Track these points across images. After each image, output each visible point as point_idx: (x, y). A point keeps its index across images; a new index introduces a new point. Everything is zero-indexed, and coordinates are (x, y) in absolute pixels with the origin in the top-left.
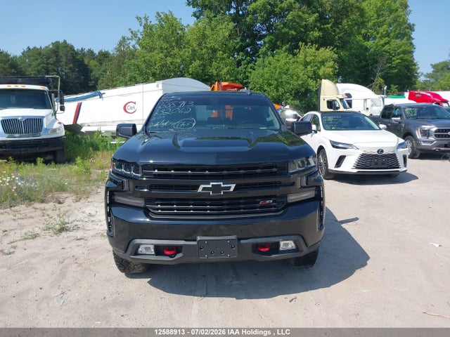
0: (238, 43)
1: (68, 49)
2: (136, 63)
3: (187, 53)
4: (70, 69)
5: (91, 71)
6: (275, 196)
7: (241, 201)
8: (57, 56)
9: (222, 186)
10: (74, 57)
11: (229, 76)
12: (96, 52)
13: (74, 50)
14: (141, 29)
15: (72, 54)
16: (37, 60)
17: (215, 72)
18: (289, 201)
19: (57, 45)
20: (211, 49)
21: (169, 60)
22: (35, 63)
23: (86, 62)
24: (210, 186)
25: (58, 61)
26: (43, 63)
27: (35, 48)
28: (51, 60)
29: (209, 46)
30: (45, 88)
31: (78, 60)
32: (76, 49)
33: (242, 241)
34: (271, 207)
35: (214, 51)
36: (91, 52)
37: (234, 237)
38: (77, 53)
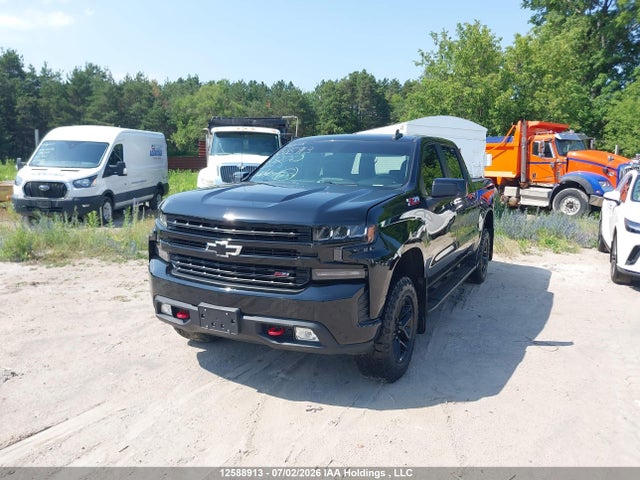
0: (598, 59)
1: (367, 81)
2: (421, 96)
3: (493, 80)
4: (366, 106)
5: (392, 109)
6: (294, 268)
7: (252, 269)
8: (353, 90)
9: (227, 247)
10: (372, 91)
11: (560, 112)
12: (402, 83)
13: (374, 81)
14: (437, 49)
15: (371, 87)
16: (330, 96)
17: (537, 107)
18: (314, 278)
19: (354, 76)
20: (537, 71)
21: (467, 90)
22: (327, 101)
23: (387, 97)
24: (214, 245)
25: (354, 97)
26: (336, 100)
27: (330, 81)
28: (345, 97)
29: (533, 67)
30: (277, 132)
31: (377, 95)
32: (377, 81)
33: (245, 317)
34: (289, 281)
35: (541, 74)
36: (396, 83)
37: (234, 310)
38: (377, 86)
